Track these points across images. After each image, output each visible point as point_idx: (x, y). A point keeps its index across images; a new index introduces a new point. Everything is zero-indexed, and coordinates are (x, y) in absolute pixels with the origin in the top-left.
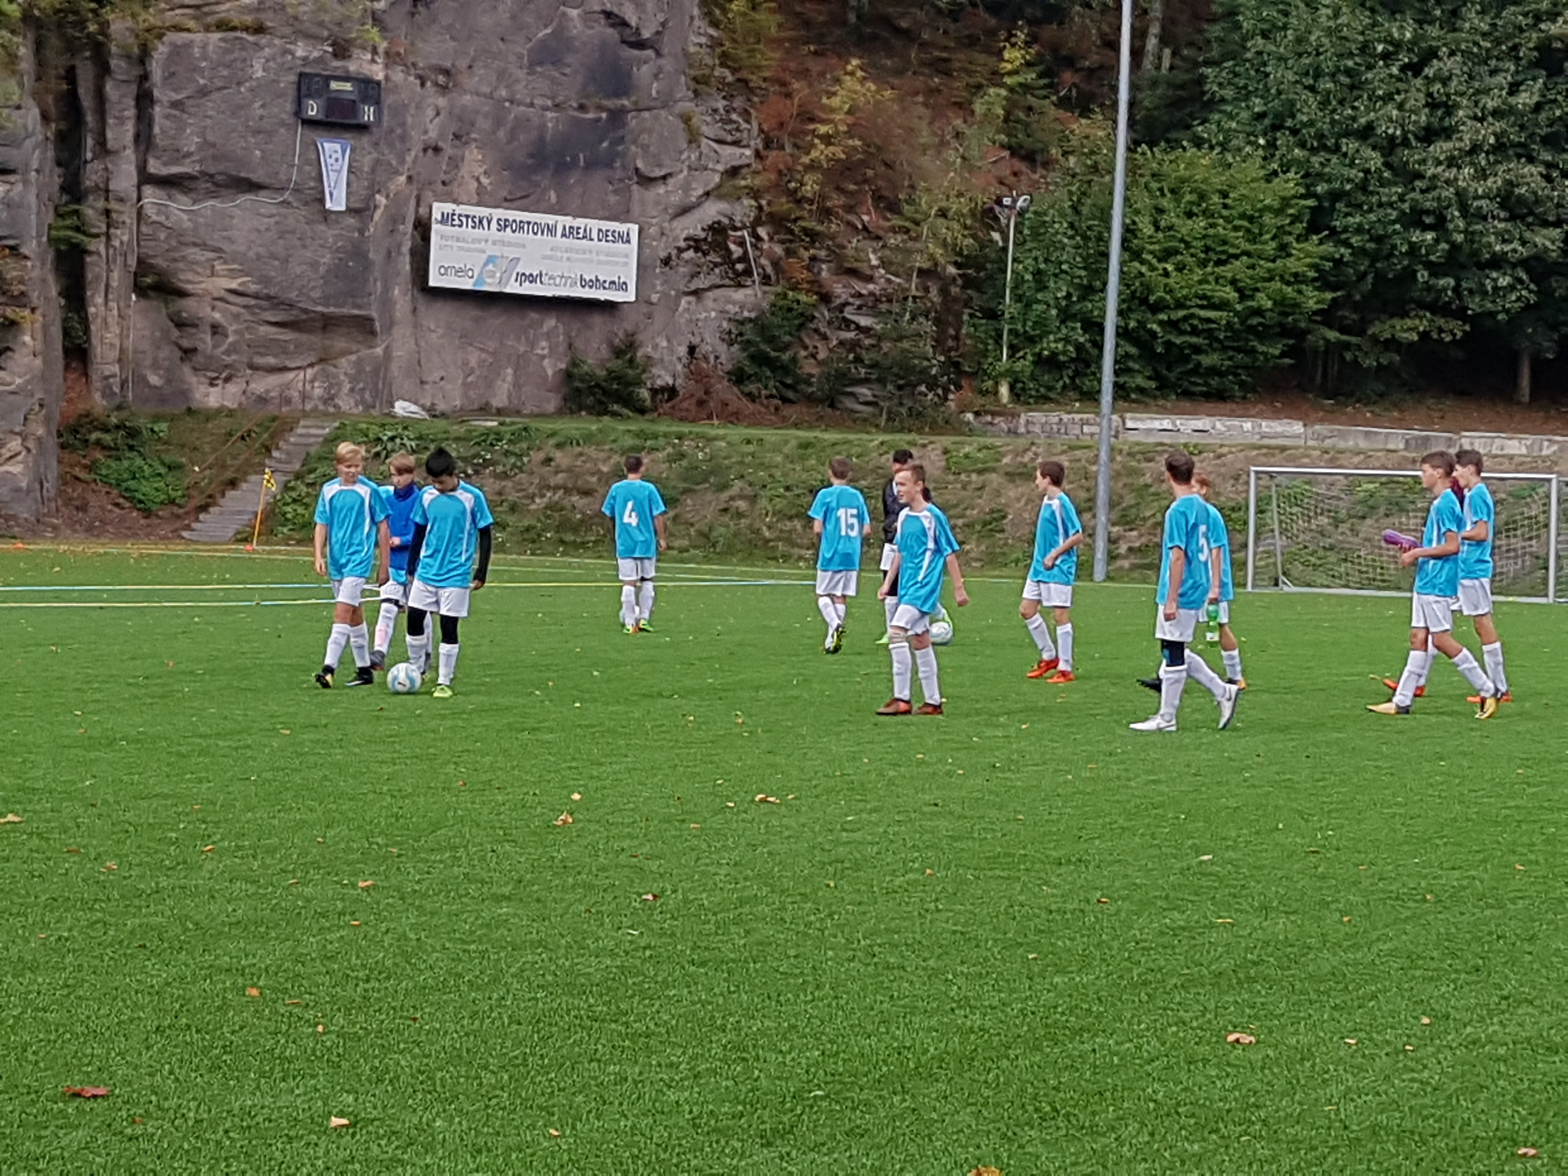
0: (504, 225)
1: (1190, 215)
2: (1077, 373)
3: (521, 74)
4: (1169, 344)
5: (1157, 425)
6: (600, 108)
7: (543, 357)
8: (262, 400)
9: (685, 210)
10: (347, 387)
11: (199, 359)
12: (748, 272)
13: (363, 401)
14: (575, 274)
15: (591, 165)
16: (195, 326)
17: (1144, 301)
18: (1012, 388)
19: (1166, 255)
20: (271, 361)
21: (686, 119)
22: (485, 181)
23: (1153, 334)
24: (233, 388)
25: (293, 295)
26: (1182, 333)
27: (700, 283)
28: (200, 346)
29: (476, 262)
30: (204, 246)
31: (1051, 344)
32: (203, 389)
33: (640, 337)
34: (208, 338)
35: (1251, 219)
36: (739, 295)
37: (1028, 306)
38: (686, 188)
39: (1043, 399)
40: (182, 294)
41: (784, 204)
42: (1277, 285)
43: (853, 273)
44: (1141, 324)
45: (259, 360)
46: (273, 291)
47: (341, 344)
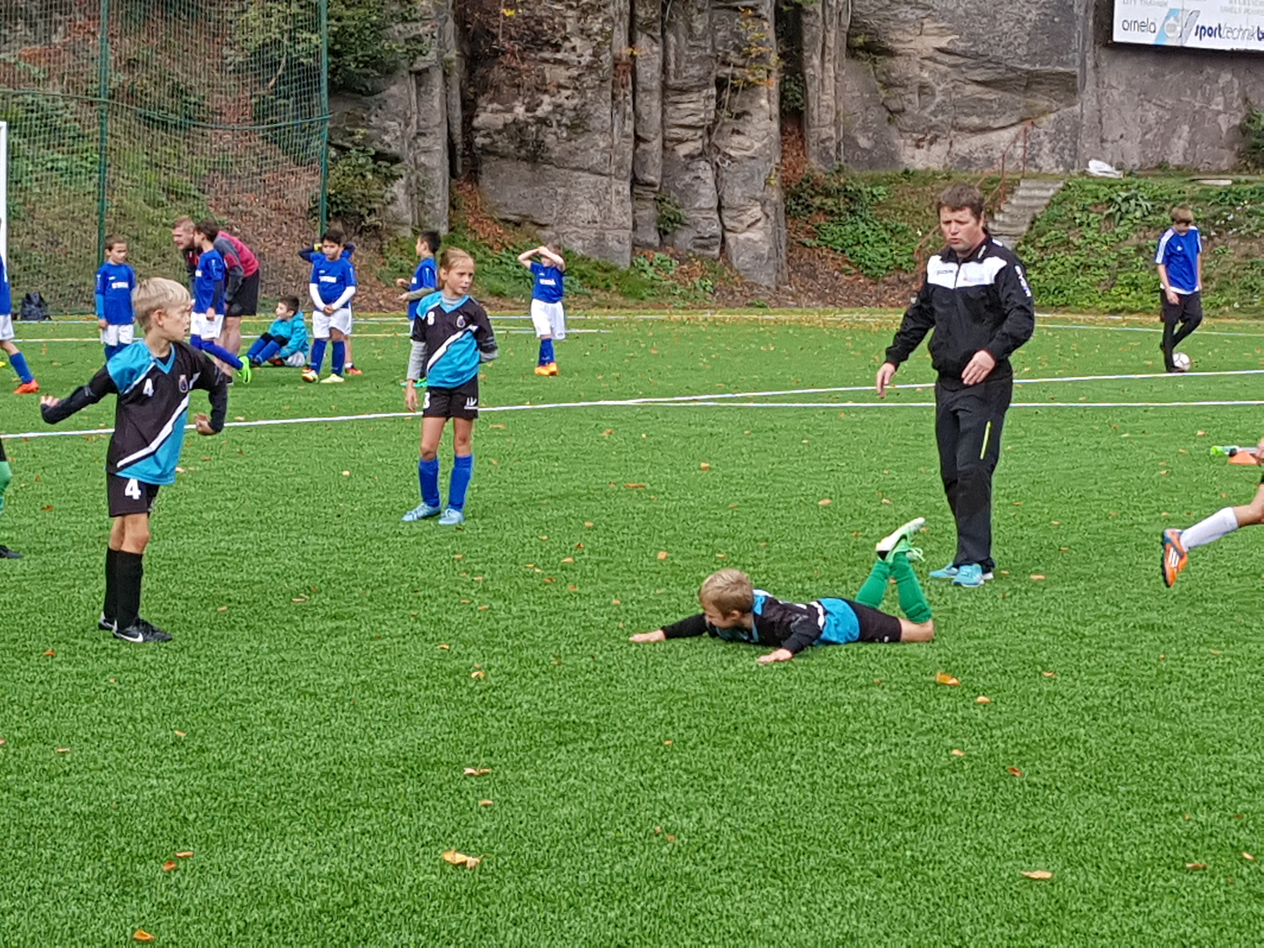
7: (1219, 113)
8: (964, 159)
10: (1048, 146)
11: (908, 120)
13: (1062, 161)
14: (1253, 26)
16: (905, 86)
20: (976, 121)
24: (939, 149)
25: (999, 53)
28: (909, 108)
29: (1158, 15)
30: (915, 4)
32: (910, 151)
34: (915, 98)
40: (893, 54)
45: (965, 121)
46: (981, 49)
47: (1043, 103)
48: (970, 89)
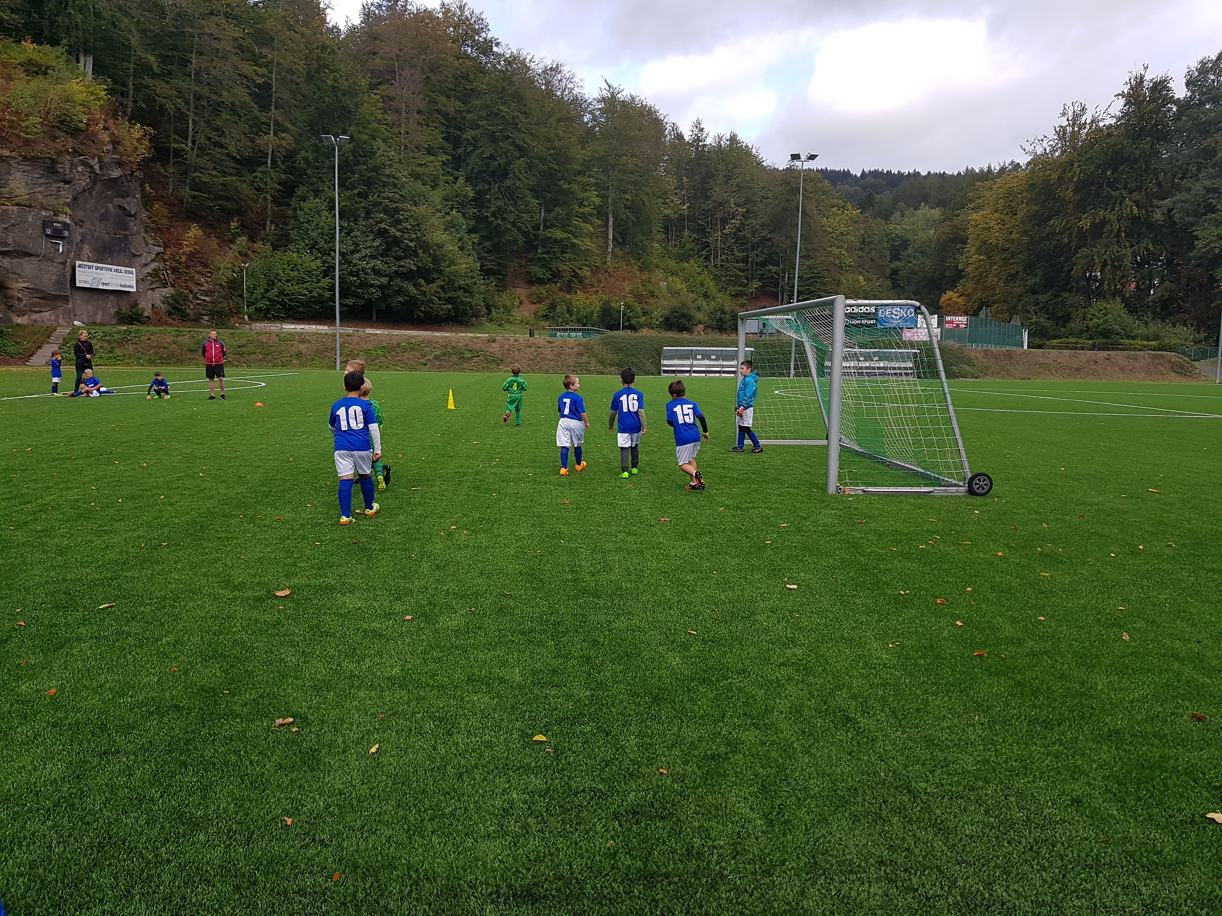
0: (97, 268)
1: (292, 270)
2: (266, 313)
3: (97, 223)
4: (290, 305)
5: (291, 327)
6: (120, 234)
7: (111, 308)
8: (35, 321)
9: (146, 265)
10: (61, 317)
11: (15, 309)
12: (166, 283)
13: (67, 322)
14: (119, 282)
15: (120, 251)
16: (13, 299)
17: (283, 293)
18: (249, 317)
19: (287, 281)
20: (37, 309)
21: (144, 238)
22: (90, 255)
23: (286, 302)
24: (26, 318)
25: (44, 289)
26: (294, 302)
27: (154, 286)
28: (14, 305)
29: (90, 279)
30: (15, 273)
31: (259, 305)
32: (16, 318)
33: (138, 302)
34: (16, 302)
35: (309, 272)
36: (165, 290)
37: (252, 294)
38: (146, 259)
39: (257, 320)
40: (8, 288)
41: (175, 264)
42: (318, 290)
43: (198, 284)
44: (283, 300)
45: (33, 309)
46: (38, 288)
47: (59, 304)
48: (35, 300)
